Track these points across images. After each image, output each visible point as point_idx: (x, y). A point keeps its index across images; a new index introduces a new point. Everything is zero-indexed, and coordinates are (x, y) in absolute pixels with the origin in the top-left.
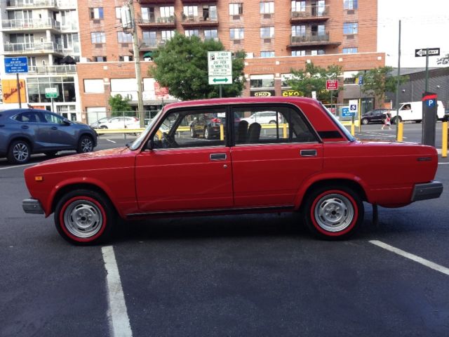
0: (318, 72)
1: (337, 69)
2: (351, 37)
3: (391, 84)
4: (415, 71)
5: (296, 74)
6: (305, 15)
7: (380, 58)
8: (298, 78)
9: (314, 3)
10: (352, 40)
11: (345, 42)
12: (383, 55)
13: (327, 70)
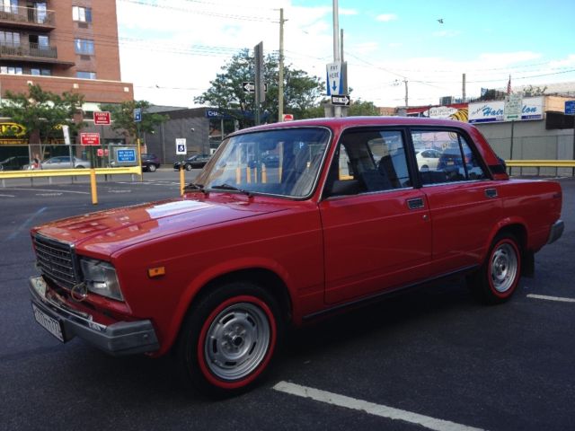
0: (48, 99)
1: (76, 99)
2: (85, 57)
3: (147, 123)
4: (170, 110)
5: (15, 99)
6: (18, 19)
7: (126, 89)
8: (19, 106)
9: (30, 4)
10: (87, 62)
11: (79, 63)
12: (130, 86)
13: (62, 98)
